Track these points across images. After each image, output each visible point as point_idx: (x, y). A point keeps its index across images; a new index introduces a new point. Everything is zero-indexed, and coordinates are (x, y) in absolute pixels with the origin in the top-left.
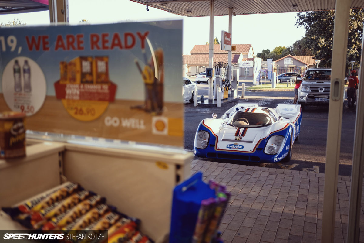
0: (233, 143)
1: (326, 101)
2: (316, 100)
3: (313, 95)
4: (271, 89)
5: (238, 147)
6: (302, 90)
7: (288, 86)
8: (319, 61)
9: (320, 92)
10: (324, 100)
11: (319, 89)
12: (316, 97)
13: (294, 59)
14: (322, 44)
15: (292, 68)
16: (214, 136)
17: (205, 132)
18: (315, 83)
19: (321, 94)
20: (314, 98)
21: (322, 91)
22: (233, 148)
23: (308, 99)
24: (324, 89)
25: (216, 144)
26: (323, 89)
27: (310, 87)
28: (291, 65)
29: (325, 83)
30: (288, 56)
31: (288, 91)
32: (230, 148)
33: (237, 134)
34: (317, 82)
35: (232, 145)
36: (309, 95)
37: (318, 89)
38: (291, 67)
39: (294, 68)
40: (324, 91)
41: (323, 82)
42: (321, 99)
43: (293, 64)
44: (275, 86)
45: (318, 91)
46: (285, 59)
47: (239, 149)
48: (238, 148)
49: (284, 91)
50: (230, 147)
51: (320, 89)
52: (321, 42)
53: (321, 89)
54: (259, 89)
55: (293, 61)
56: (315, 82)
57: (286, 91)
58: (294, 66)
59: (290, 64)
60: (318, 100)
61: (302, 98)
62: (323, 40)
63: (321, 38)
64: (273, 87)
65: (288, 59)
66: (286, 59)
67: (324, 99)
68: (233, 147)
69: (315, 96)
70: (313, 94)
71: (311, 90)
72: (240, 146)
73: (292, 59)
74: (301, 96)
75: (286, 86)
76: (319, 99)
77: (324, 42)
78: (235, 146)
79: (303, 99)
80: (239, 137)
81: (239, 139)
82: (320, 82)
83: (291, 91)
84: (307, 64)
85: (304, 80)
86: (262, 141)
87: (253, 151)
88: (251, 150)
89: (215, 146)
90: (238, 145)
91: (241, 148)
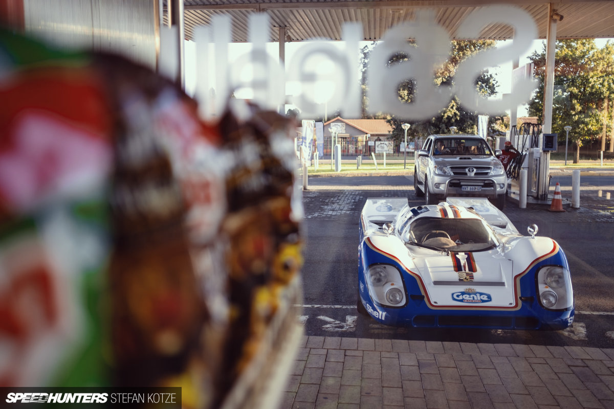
0: (462, 288)
1: (479, 191)
2: (464, 190)
3: (458, 182)
4: (334, 173)
5: (478, 297)
6: (437, 173)
7: (358, 168)
8: (407, 126)
9: (468, 175)
10: (476, 190)
11: (467, 170)
12: (464, 185)
13: (347, 125)
14: (404, 99)
15: (344, 138)
16: (412, 276)
17: (385, 267)
18: (458, 159)
19: (471, 180)
20: (461, 186)
21: (473, 174)
22: (468, 301)
23: (450, 188)
24: (475, 170)
26: (473, 171)
27: (451, 168)
28: (342, 133)
29: (473, 160)
30: (336, 119)
31: (364, 175)
32: (462, 301)
33: (458, 267)
34: (460, 159)
35: (463, 293)
36: (452, 182)
37: (465, 171)
38: (341, 138)
39: (346, 138)
40: (475, 174)
41: (469, 159)
42: (472, 187)
43: (344, 132)
44: (340, 167)
45: (466, 174)
46: (332, 124)
47: (483, 301)
48: (479, 299)
49: (356, 175)
50: (461, 298)
51: (469, 171)
52: (403, 96)
53: (471, 170)
54: (315, 174)
55: (344, 128)
56: (456, 158)
57: (360, 175)
58: (347, 135)
59: (340, 132)
60: (466, 190)
61: (438, 187)
62: (406, 92)
63: (401, 89)
64: (337, 170)
65: (336, 124)
66: (334, 124)
67: (477, 187)
68: (466, 297)
69: (462, 183)
70: (459, 180)
71: (453, 173)
72: (481, 294)
73: (343, 124)
74: (436, 184)
75: (356, 168)
76: (469, 187)
77: (408, 95)
78: (472, 296)
79: (440, 188)
80: (467, 274)
81: (468, 277)
82: (465, 158)
83: (368, 175)
84: (366, 131)
85: (433, 155)
86: (521, 280)
87: (517, 305)
88: (511, 304)
89: (426, 299)
90: (475, 293)
91: (487, 299)
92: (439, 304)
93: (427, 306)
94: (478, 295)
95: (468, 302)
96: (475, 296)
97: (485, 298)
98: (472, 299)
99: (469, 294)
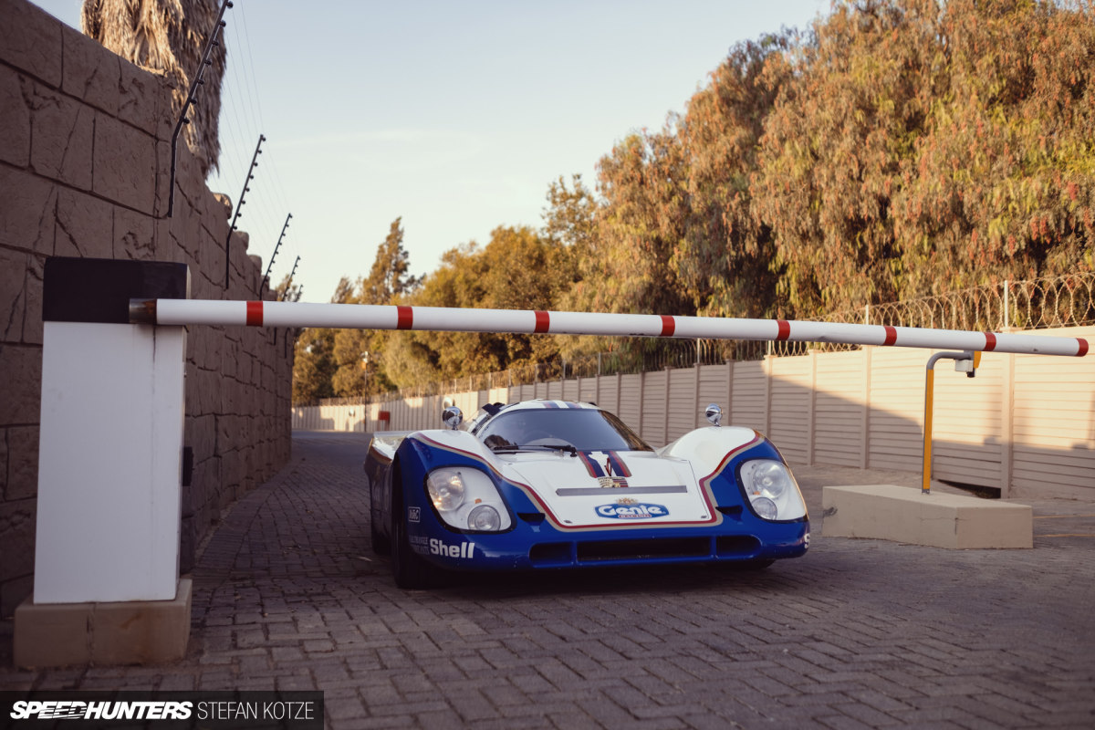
0: (611, 500)
5: (644, 510)
16: (511, 485)
22: (626, 517)
25: (541, 510)
47: (654, 515)
48: (646, 512)
50: (613, 512)
68: (622, 511)
78: (632, 509)
80: (615, 480)
86: (712, 484)
87: (714, 519)
88: (704, 517)
89: (548, 518)
90: (639, 505)
91: (660, 512)
92: (575, 523)
93: (552, 527)
94: (644, 508)
95: (626, 519)
96: (637, 509)
97: (657, 511)
98: (634, 513)
99: (627, 507)
